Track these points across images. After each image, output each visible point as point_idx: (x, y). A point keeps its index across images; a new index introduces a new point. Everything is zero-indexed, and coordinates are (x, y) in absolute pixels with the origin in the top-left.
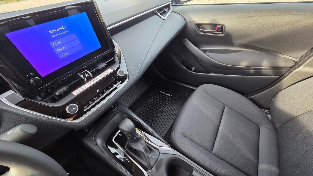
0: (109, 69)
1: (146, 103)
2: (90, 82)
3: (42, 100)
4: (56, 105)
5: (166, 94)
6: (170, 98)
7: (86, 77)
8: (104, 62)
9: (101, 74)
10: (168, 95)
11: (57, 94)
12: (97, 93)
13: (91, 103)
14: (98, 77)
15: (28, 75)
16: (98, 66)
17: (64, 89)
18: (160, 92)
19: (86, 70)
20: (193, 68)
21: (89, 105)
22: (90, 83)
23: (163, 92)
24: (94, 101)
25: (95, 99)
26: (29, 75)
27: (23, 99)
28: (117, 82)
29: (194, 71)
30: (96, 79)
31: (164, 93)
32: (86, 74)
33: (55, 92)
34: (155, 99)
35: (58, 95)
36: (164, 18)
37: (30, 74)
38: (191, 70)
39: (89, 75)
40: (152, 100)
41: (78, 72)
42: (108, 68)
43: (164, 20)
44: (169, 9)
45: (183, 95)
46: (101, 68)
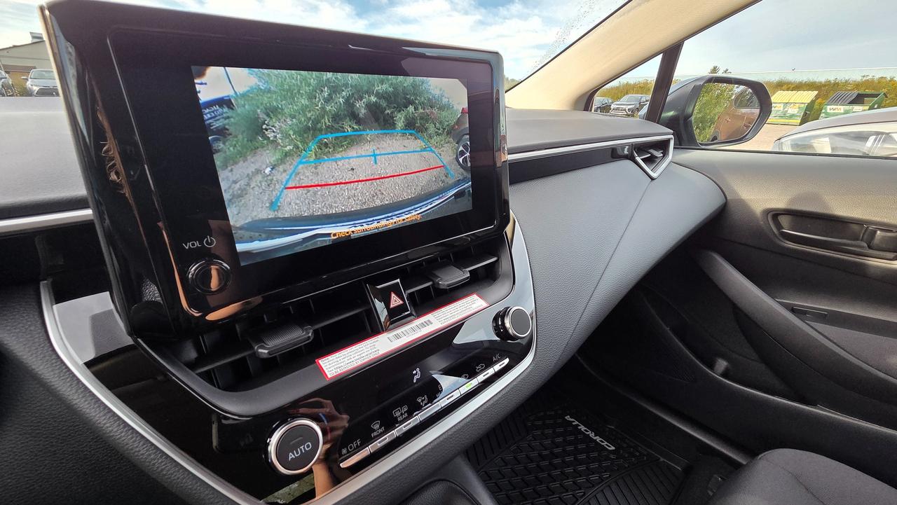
0: (475, 297)
1: (513, 448)
2: (399, 331)
3: (192, 366)
4: (236, 406)
5: (592, 435)
6: (607, 458)
7: (392, 306)
8: (461, 265)
9: (443, 309)
10: (598, 439)
11: (263, 352)
12: (411, 388)
13: (375, 434)
14: (429, 317)
15: (193, 245)
16: (439, 275)
17: (297, 335)
18: (568, 418)
19: (398, 280)
20: (722, 364)
21: (367, 440)
22: (398, 337)
23: (576, 423)
24: (390, 424)
25: (398, 414)
26: (197, 244)
27: (129, 341)
28: (494, 359)
29: (725, 374)
30: (423, 325)
31: (582, 428)
32: (393, 295)
33: (260, 341)
34: (547, 442)
35: (265, 356)
36: (654, 175)
37: (201, 243)
38: (711, 366)
39: (401, 302)
40: (536, 444)
41: (368, 281)
42: (471, 294)
43: (652, 179)
44: (665, 154)
45: (662, 459)
46: (449, 285)
